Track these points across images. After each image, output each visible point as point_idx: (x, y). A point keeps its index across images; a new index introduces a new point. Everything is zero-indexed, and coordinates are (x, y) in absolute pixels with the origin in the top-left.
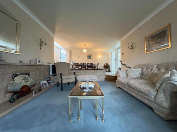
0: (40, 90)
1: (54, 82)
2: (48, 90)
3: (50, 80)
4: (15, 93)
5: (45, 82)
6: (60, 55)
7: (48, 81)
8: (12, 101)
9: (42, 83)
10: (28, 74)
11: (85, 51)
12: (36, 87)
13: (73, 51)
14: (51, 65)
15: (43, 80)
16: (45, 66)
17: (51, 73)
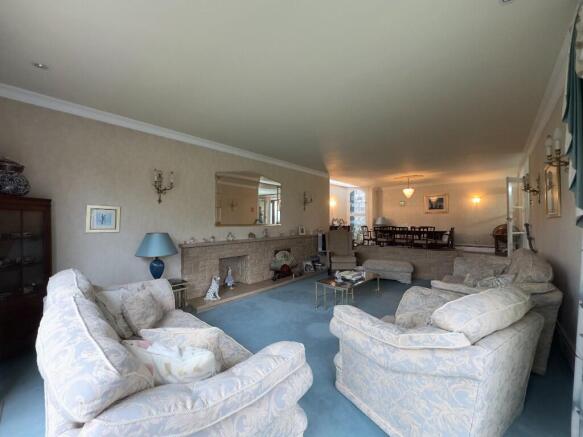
0: (301, 275)
1: (323, 265)
2: (311, 277)
3: (318, 261)
4: (276, 272)
5: (309, 263)
6: (352, 201)
7: (313, 262)
8: (274, 279)
9: (304, 264)
10: (289, 251)
11: (408, 192)
12: (298, 269)
13: (384, 189)
14: (320, 235)
15: (308, 260)
16: (311, 237)
17: (320, 249)
